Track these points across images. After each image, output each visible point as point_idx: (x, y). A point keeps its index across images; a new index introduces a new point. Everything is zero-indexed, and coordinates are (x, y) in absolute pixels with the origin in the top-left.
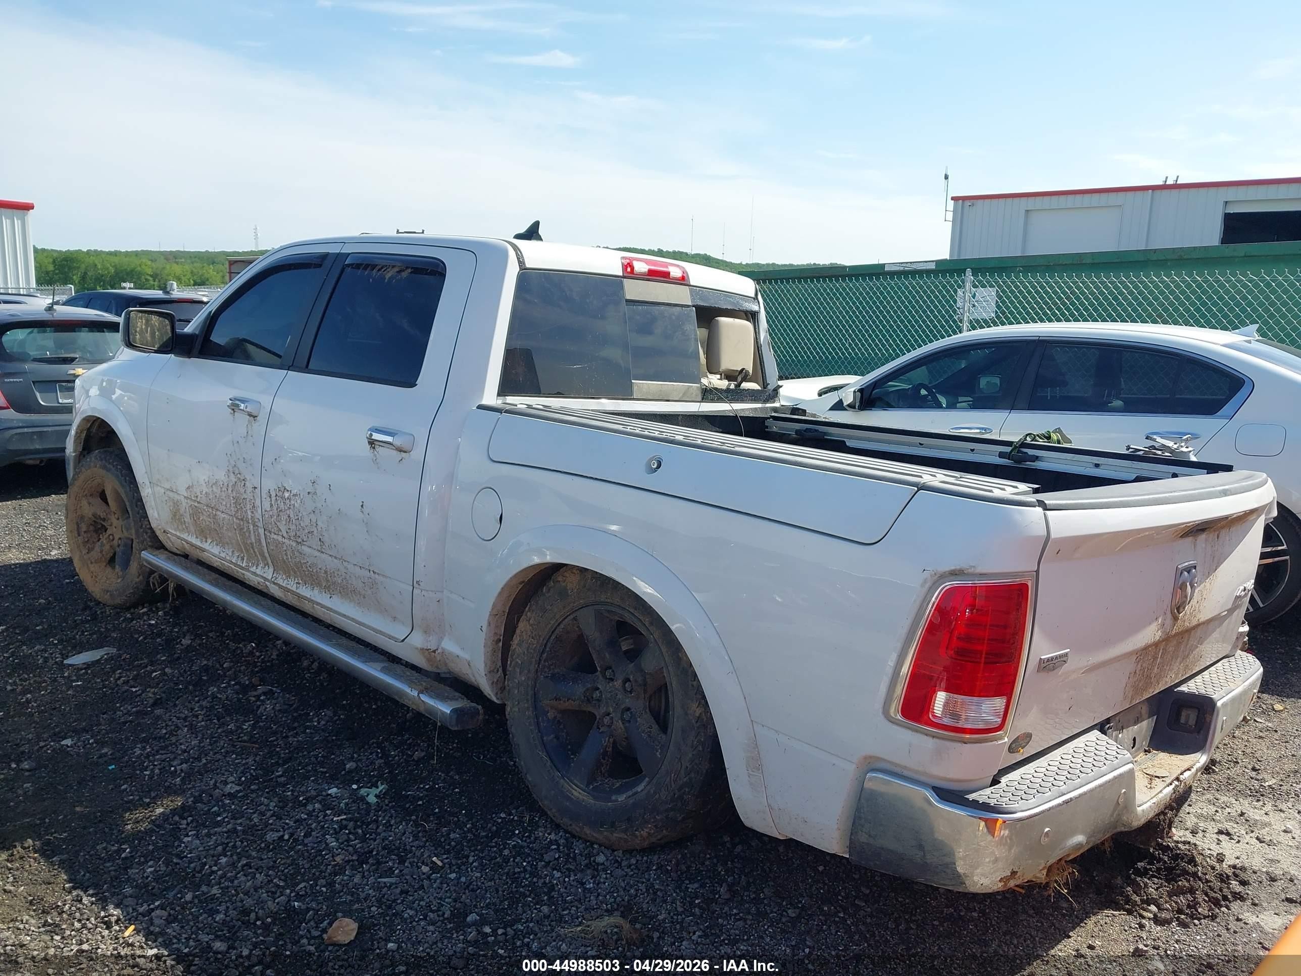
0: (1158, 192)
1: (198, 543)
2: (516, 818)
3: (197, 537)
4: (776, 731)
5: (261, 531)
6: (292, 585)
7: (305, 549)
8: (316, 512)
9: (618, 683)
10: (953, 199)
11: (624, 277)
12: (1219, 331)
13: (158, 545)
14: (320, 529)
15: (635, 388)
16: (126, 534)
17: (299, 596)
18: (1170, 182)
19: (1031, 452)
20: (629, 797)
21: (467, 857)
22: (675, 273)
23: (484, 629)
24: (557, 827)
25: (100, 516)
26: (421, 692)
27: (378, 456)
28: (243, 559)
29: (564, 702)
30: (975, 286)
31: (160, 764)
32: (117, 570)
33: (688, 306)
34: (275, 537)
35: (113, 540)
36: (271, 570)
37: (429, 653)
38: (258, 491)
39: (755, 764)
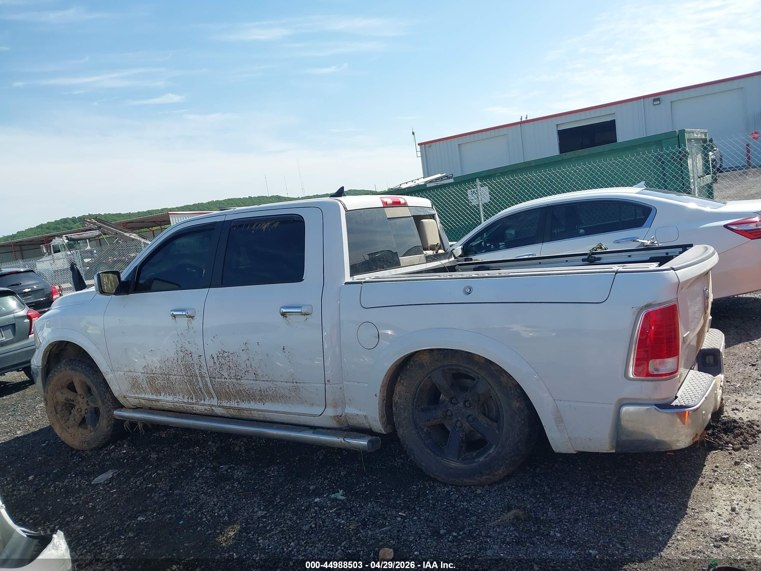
0: (523, 125)
1: (154, 397)
2: (422, 486)
3: (152, 394)
4: (569, 401)
5: (208, 379)
6: (234, 404)
7: (243, 381)
8: (250, 359)
9: (461, 404)
10: (419, 144)
11: (384, 207)
12: (622, 187)
13: (120, 406)
14: (253, 368)
15: (401, 261)
16: (92, 405)
17: (239, 409)
18: (524, 119)
19: (597, 256)
20: (486, 457)
21: (414, 508)
22: (402, 201)
23: (378, 395)
24: (445, 485)
25: (70, 399)
26: (345, 437)
27: (289, 320)
28: (192, 399)
29: (433, 421)
30: (482, 186)
31: (208, 514)
32: (89, 428)
33: (410, 217)
34: (219, 380)
35: (81, 411)
36: (216, 399)
37: (337, 418)
38: (203, 357)
39: (559, 419)
